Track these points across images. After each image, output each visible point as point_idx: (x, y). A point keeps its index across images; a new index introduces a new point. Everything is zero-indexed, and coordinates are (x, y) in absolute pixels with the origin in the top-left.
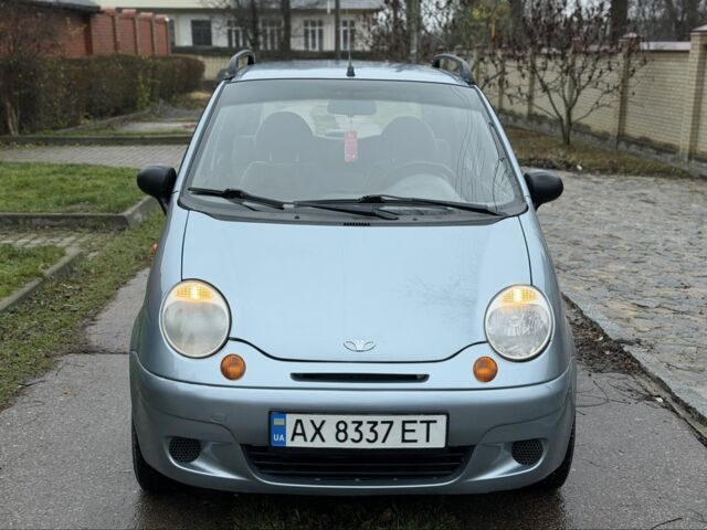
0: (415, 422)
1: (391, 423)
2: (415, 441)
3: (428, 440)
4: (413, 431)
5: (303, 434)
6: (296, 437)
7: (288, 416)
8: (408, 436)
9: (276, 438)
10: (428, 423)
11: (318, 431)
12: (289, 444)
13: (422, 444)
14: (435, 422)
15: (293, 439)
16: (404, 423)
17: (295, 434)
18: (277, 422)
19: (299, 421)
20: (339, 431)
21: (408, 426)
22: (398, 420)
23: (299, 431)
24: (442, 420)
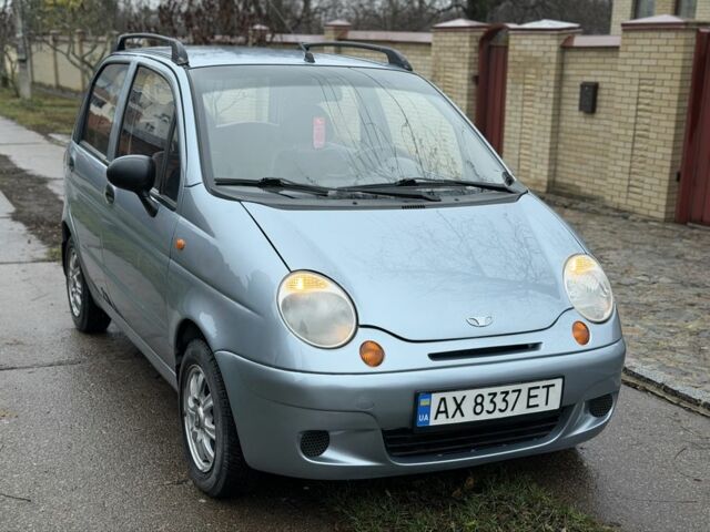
0: (538, 388)
1: (519, 391)
2: (537, 406)
3: (547, 403)
4: (536, 396)
5: (446, 412)
6: (439, 415)
7: (433, 395)
8: (532, 402)
9: (422, 418)
10: (548, 387)
11: (459, 407)
12: (433, 423)
13: (542, 408)
14: (553, 385)
15: (436, 418)
16: (530, 389)
17: (438, 412)
18: (423, 402)
19: (443, 399)
20: (477, 404)
21: (533, 393)
22: (524, 387)
23: (442, 409)
24: (558, 382)
